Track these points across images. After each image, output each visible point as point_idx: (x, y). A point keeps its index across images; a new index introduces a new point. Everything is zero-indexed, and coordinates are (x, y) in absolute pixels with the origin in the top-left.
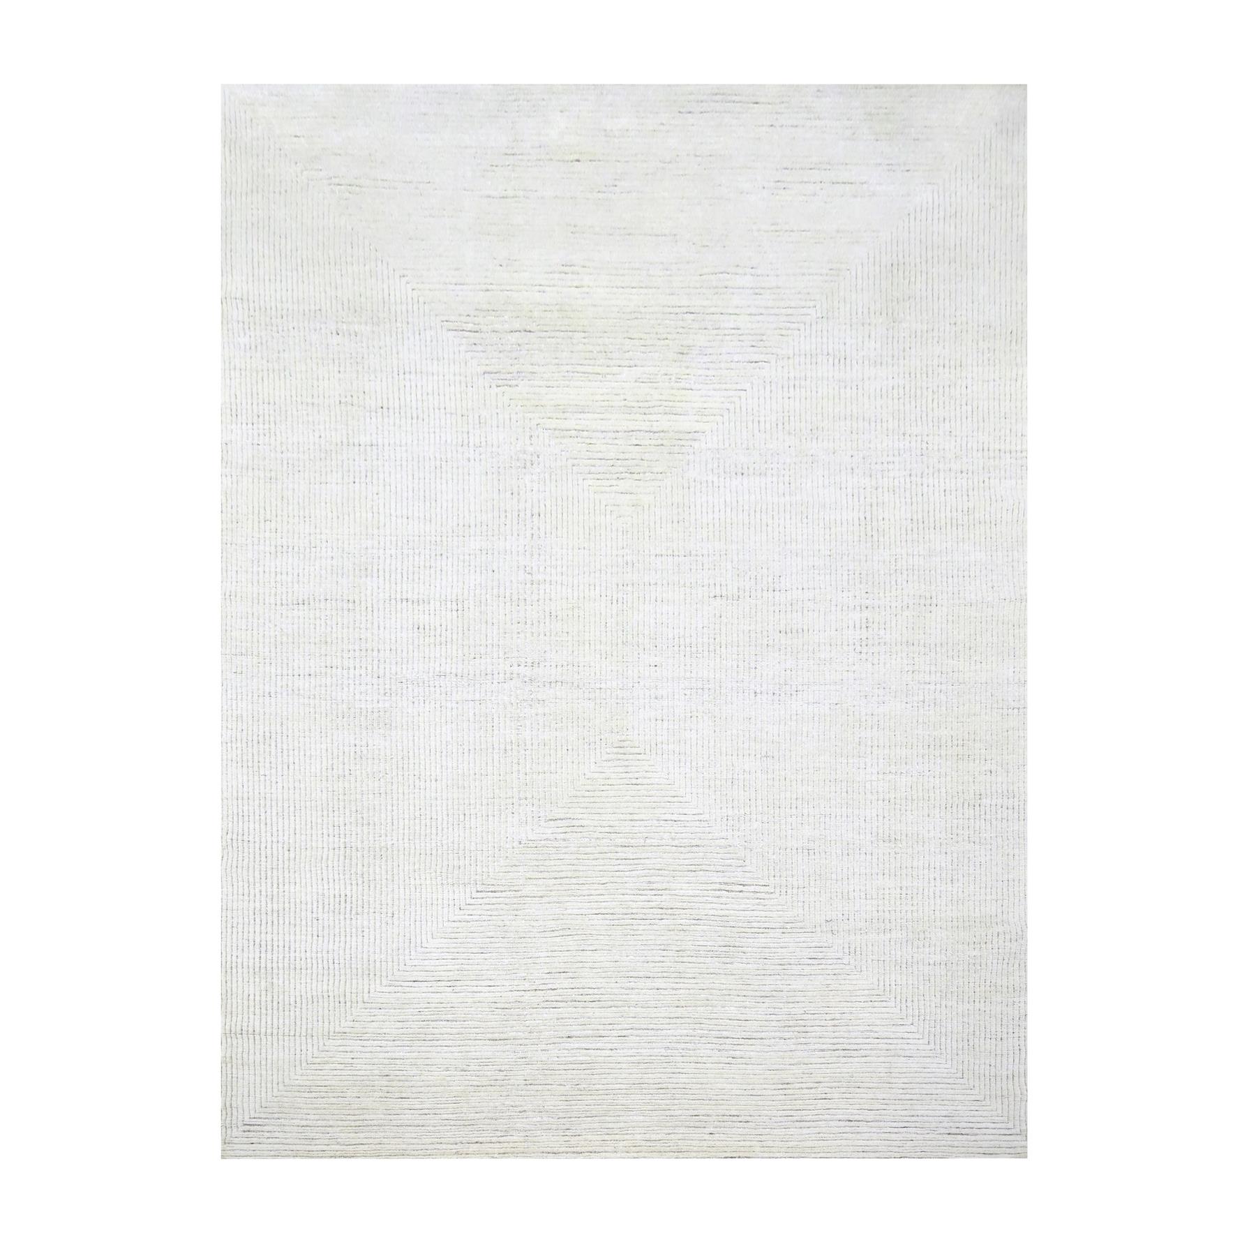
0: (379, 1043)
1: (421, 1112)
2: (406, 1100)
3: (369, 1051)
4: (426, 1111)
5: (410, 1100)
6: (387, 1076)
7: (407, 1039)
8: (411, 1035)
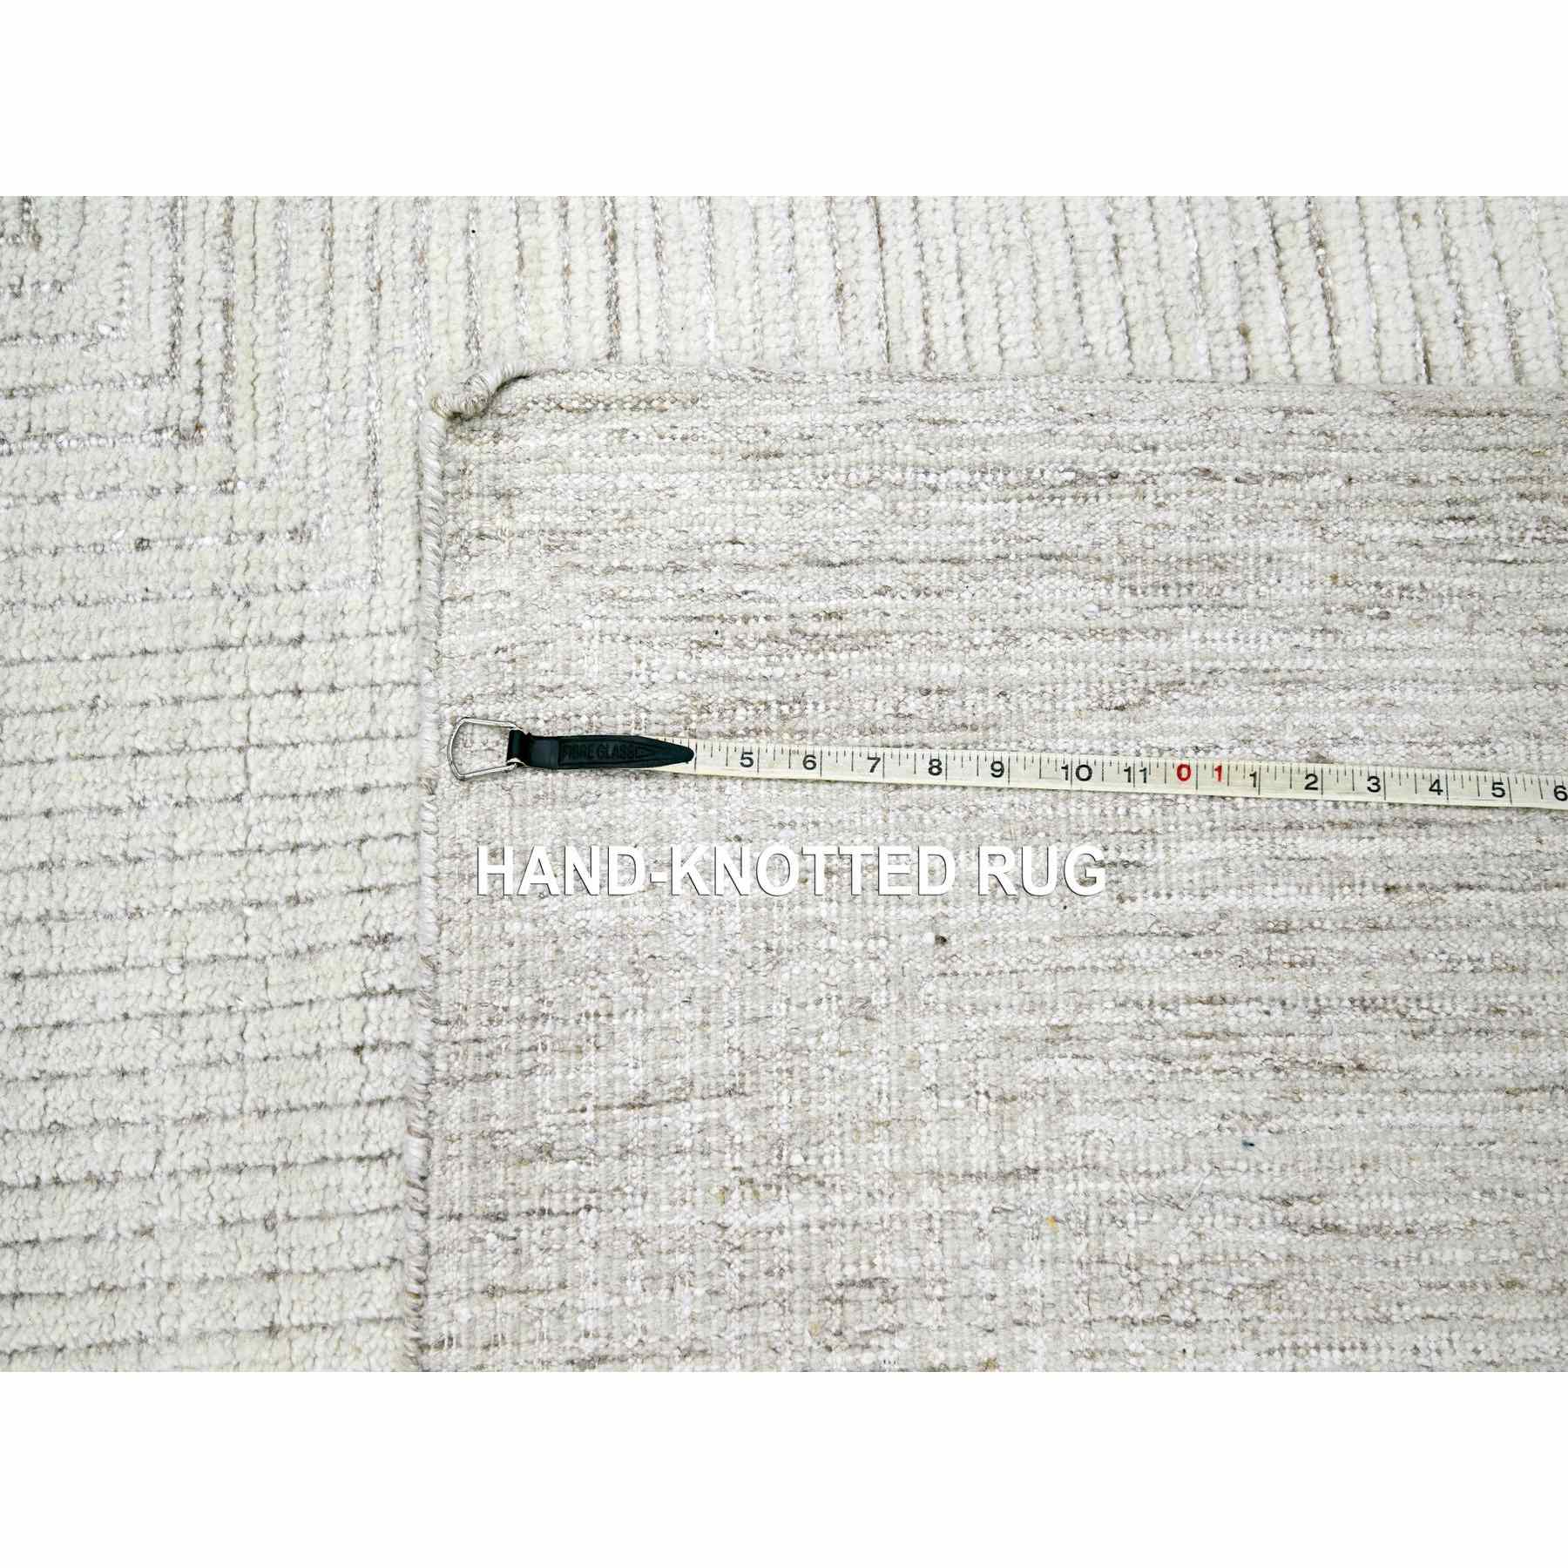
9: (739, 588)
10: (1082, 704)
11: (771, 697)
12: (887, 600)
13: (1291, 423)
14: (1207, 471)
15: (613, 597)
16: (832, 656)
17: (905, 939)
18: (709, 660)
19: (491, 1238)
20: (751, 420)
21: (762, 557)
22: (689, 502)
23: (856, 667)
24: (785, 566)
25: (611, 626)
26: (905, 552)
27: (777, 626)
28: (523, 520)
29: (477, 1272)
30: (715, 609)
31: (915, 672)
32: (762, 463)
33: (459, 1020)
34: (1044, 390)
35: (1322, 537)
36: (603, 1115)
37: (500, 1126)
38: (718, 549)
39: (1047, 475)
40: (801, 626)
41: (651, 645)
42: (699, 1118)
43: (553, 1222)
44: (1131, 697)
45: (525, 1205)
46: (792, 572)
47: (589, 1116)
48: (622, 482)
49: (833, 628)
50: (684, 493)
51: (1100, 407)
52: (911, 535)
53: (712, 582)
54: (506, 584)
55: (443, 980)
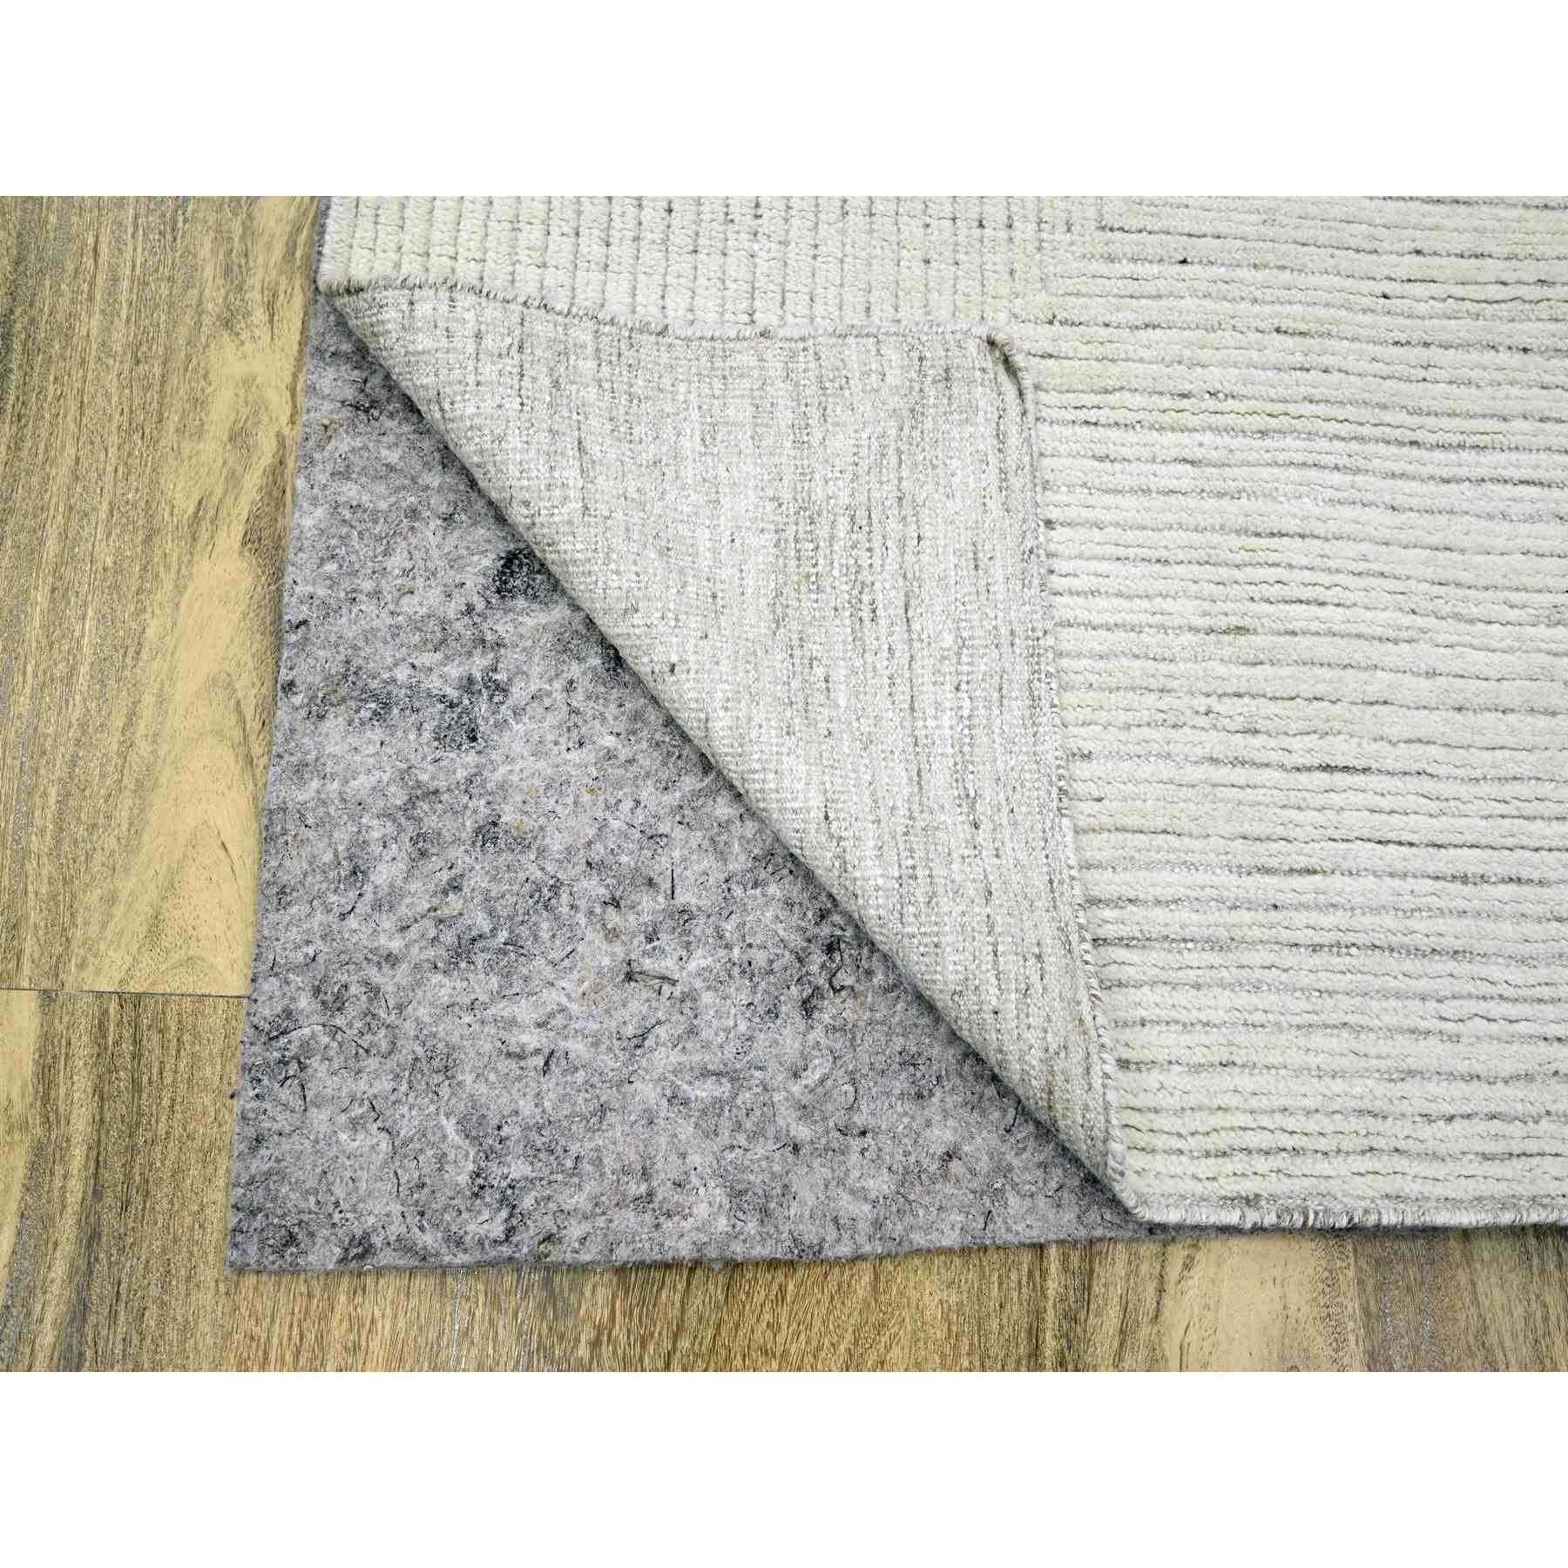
0: (1187, 444)
1: (1442, 861)
2: (1359, 780)
3: (1135, 482)
4: (1470, 861)
5: (1373, 781)
6: (1240, 630)
7: (1333, 428)
8: (1349, 412)
9: (889, 543)
10: (828, 786)
11: (820, 568)
12: (886, 654)
13: (1032, 961)
14: (990, 893)
15: (883, 455)
16: (847, 614)
17: (675, 640)
18: (843, 521)
19: (509, 340)
20: (998, 547)
21: (910, 558)
22: (945, 507)
23: (842, 628)
24: (905, 577)
25: (864, 452)
26: (916, 666)
27: (865, 573)
28: (931, 392)
29: (491, 328)
30: (876, 528)
31: (839, 674)
32: (971, 555)
33: (632, 345)
34: (1028, 776)
35: (954, 993)
36: (575, 425)
37: (571, 362)
38: (914, 527)
39: (971, 777)
40: (866, 590)
41: (852, 481)
42: (571, 483)
43: (516, 382)
44: (834, 825)
45: (527, 366)
46: (901, 582)
47: (575, 416)
48: (956, 463)
49: (866, 614)
50: (950, 504)
51: (1019, 818)
52: (929, 669)
53: (893, 525)
54: (889, 379)
55: (653, 338)
